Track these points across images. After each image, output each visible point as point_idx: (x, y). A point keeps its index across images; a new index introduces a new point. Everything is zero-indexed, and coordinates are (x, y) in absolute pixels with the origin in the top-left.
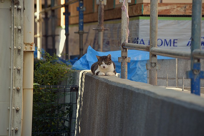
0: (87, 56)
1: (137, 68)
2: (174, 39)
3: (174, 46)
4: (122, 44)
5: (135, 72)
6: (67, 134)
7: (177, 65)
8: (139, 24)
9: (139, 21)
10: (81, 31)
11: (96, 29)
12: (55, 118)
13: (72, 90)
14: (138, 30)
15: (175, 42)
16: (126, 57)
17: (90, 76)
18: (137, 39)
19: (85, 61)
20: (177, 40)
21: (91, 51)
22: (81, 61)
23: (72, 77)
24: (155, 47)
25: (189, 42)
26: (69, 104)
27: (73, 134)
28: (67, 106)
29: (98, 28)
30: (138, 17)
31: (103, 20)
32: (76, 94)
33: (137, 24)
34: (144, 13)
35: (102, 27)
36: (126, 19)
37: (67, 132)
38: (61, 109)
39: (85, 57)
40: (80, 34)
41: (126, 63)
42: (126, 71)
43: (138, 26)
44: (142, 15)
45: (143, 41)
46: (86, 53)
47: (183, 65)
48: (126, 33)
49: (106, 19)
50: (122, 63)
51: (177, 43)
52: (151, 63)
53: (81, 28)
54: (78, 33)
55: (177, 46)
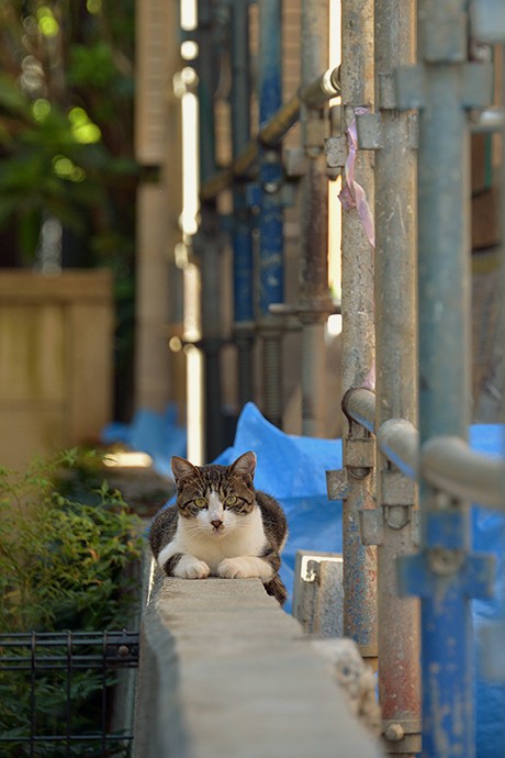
13: (111, 659)
16: (369, 471)
24: (402, 416)
41: (368, 502)
50: (345, 501)
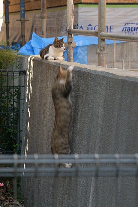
0: (32, 42)
1: (78, 53)
2: (111, 25)
3: (110, 32)
4: (67, 30)
5: (76, 57)
6: (16, 114)
7: (115, 49)
8: (78, 11)
9: (78, 9)
10: (22, 19)
11: (40, 16)
12: (5, 99)
13: (20, 74)
14: (78, 17)
15: (111, 28)
16: (72, 42)
17: (39, 60)
18: (76, 25)
19: (30, 47)
20: (113, 26)
21: (35, 37)
22: (26, 47)
23: (19, 62)
24: (103, 32)
25: (124, 28)
26: (17, 87)
27: (22, 114)
28: (15, 88)
29: (42, 15)
30: (77, 5)
31: (46, 7)
32: (24, 77)
33: (76, 11)
34: (83, 1)
35: (45, 15)
36: (71, 7)
37: (16, 112)
38: (10, 92)
39: (30, 43)
40: (22, 21)
41: (71, 48)
42: (72, 56)
43: (77, 13)
44: (81, 3)
45: (82, 28)
46: (31, 39)
47: (119, 49)
48: (71, 20)
49: (49, 6)
50: (67, 48)
51: (113, 29)
52: (100, 47)
53: (23, 16)
54: (20, 20)
55: (113, 32)
